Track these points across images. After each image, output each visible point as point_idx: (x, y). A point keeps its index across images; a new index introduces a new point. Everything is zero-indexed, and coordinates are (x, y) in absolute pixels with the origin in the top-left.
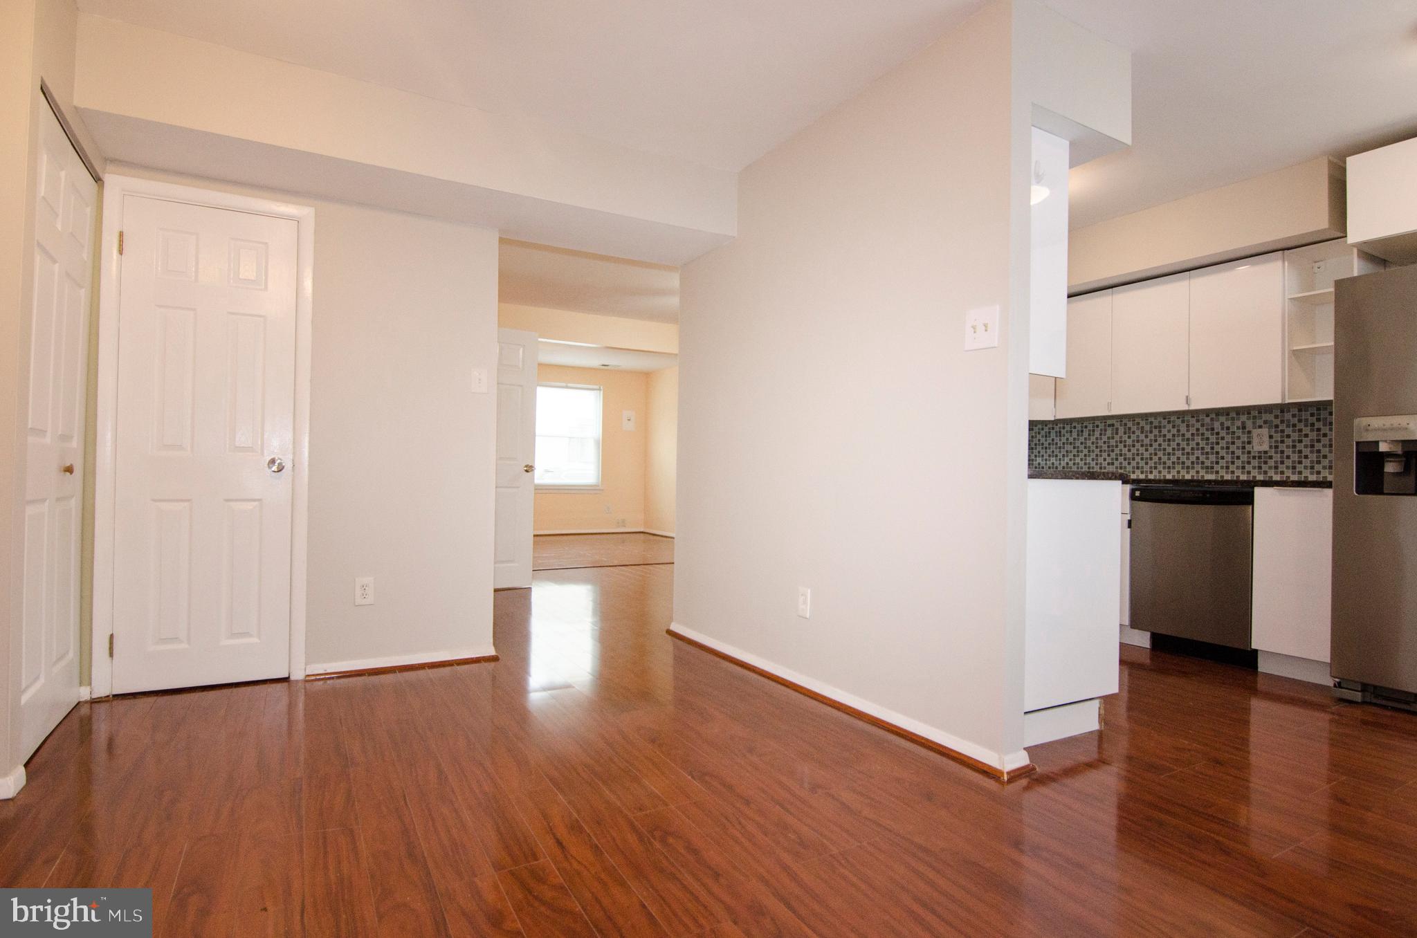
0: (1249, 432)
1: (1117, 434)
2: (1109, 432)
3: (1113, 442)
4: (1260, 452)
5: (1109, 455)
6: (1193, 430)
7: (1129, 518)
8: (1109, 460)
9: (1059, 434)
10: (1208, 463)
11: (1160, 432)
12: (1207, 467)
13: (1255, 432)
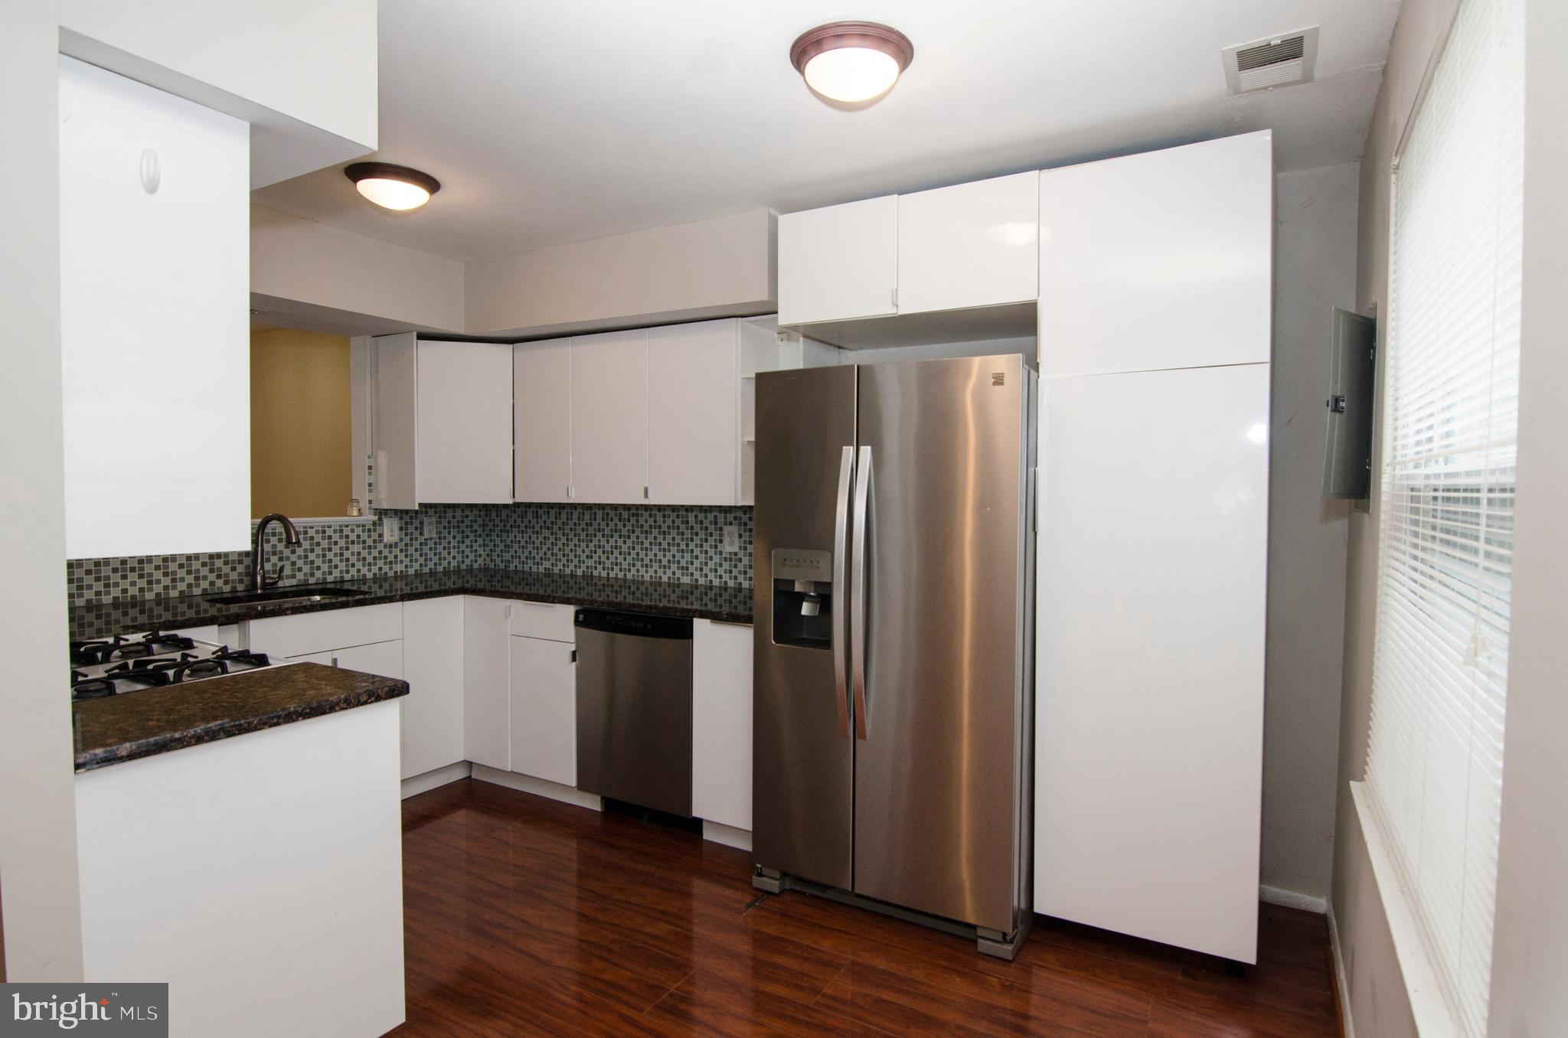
0: (721, 529)
1: (595, 519)
2: (587, 517)
3: (591, 531)
4: (730, 554)
5: (587, 546)
6: (669, 522)
7: (574, 649)
8: (587, 552)
9: (537, 516)
10: (683, 563)
11: (637, 521)
12: (683, 568)
13: (727, 529)
